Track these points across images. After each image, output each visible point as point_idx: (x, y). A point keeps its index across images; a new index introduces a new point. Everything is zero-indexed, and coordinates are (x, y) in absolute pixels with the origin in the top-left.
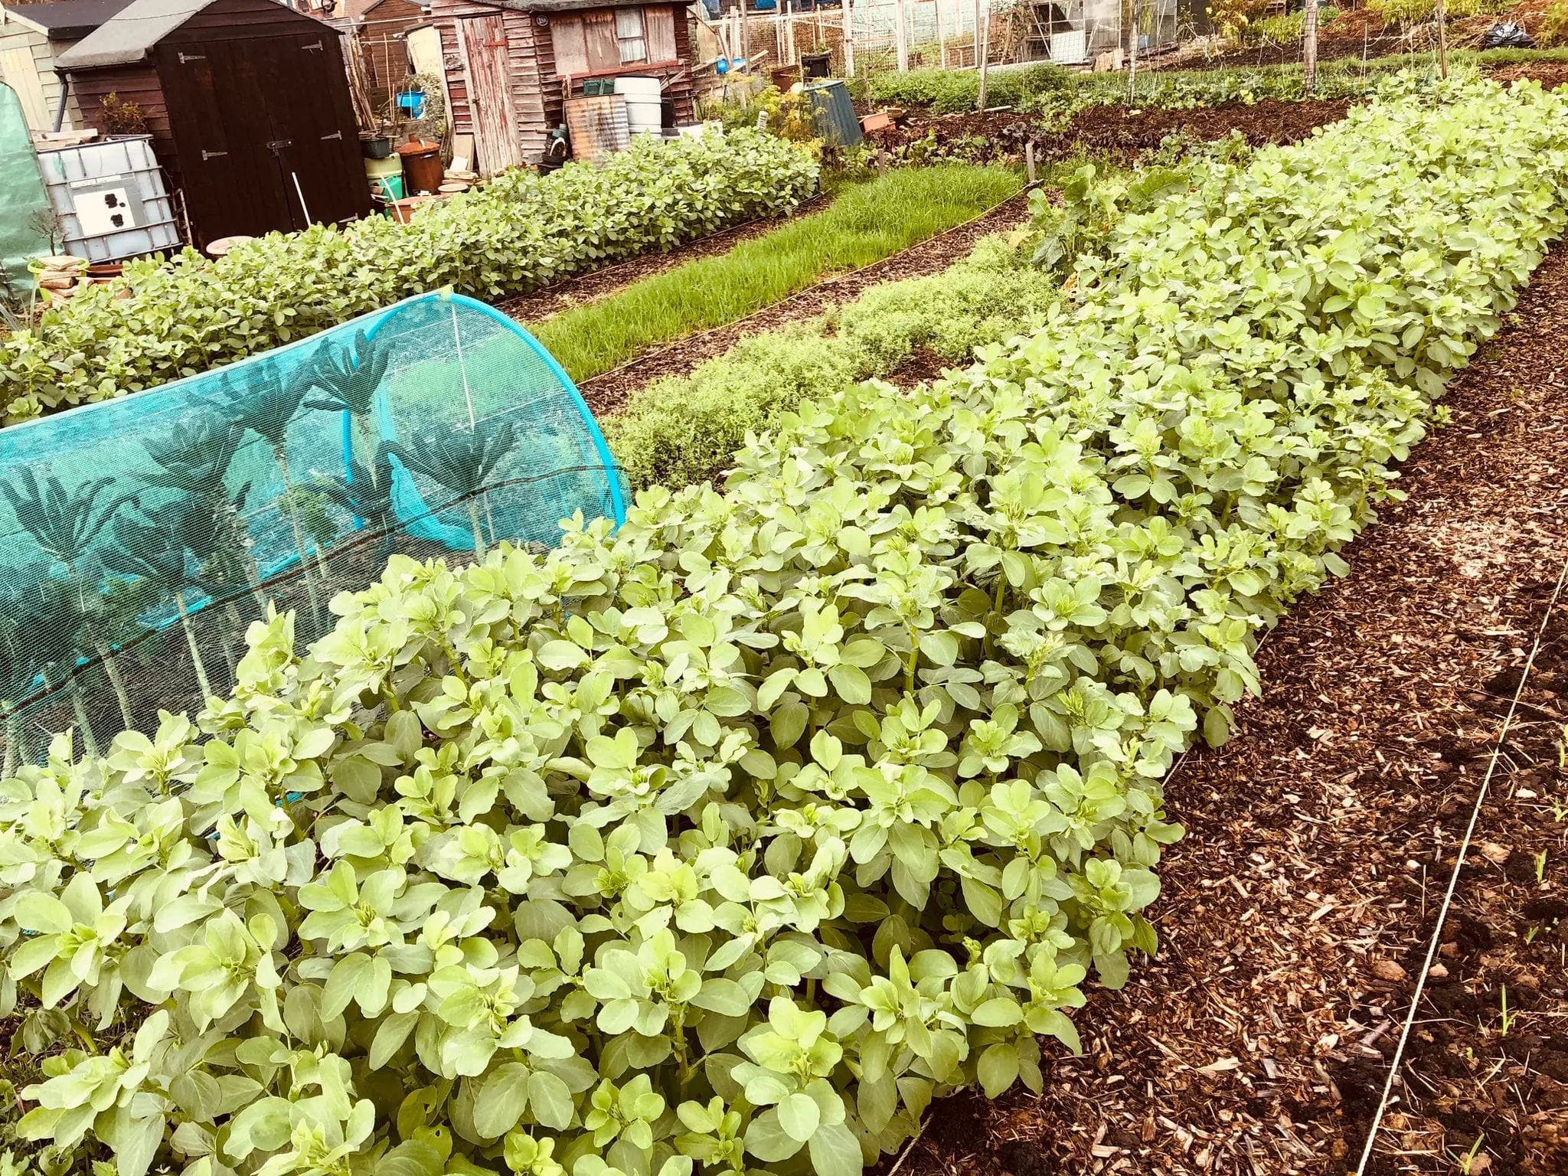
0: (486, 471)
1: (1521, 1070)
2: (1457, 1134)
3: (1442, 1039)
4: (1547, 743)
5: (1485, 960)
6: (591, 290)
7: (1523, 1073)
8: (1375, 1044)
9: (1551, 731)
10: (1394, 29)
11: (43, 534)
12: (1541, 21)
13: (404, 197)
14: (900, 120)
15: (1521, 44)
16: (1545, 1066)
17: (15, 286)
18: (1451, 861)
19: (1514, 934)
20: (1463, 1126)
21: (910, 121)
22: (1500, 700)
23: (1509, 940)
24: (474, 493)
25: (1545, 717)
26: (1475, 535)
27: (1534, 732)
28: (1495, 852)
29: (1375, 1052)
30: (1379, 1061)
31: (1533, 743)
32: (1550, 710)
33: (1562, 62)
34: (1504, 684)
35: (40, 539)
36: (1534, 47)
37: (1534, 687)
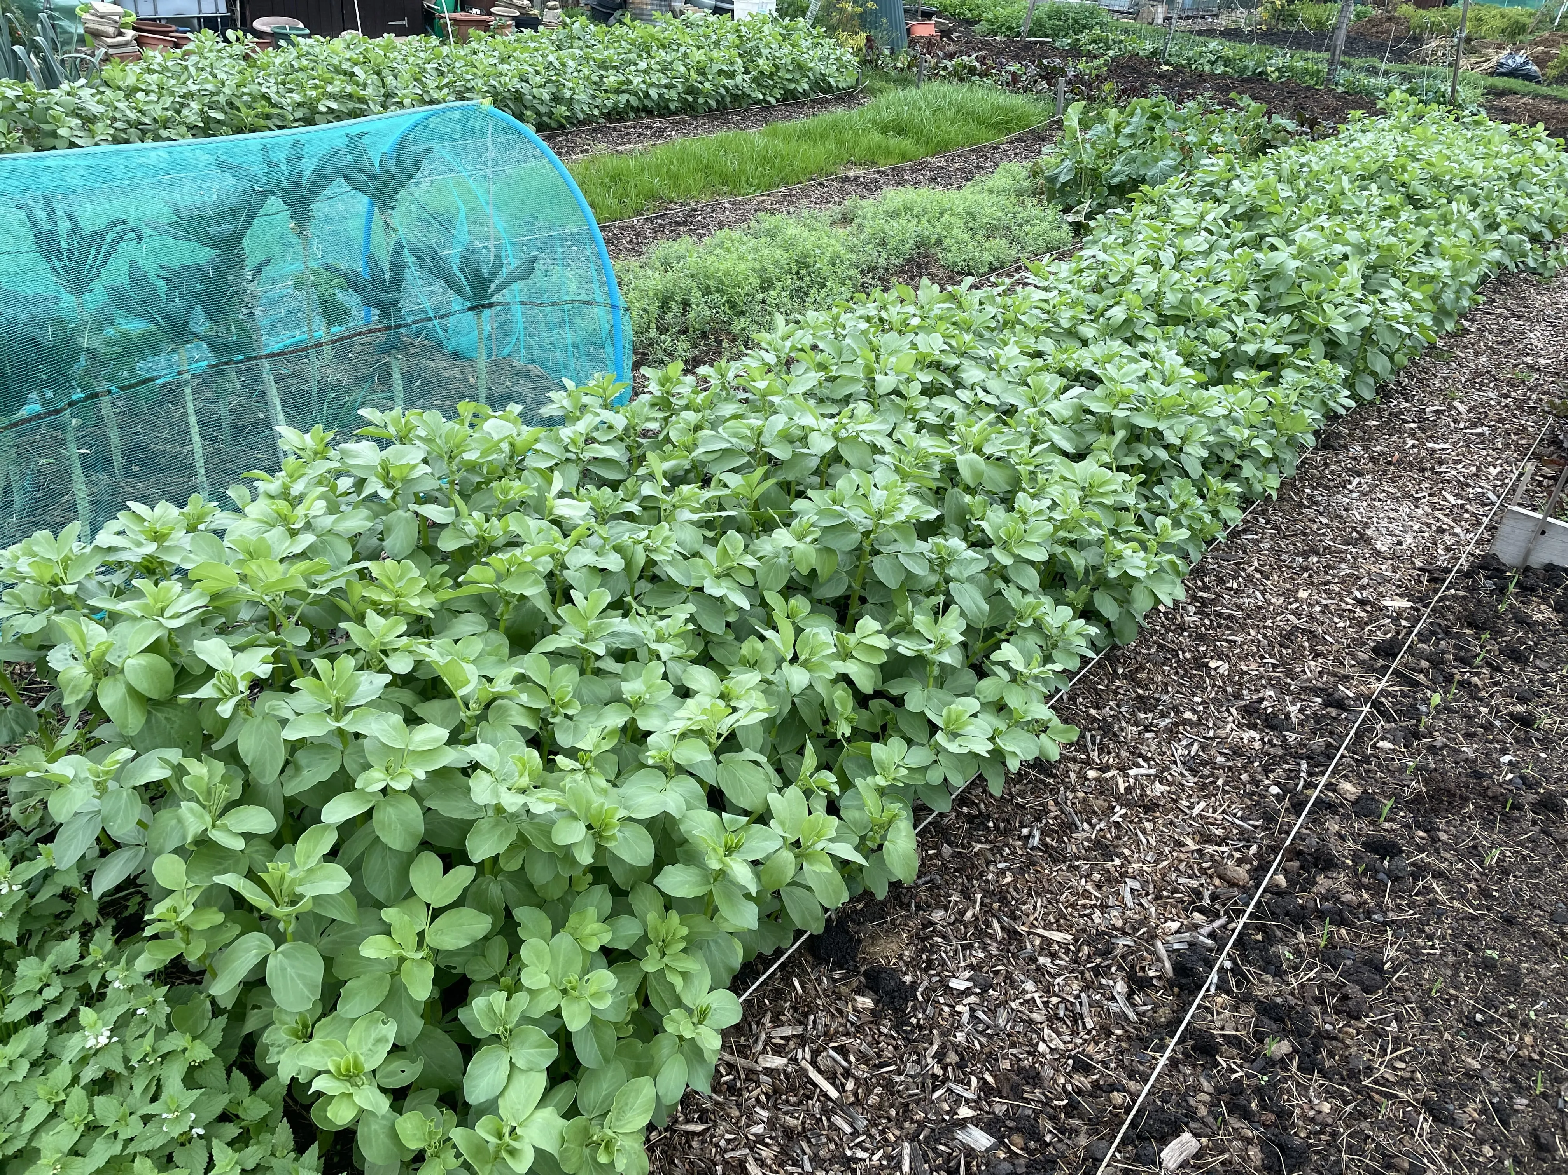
0: (499, 289)
1: (1333, 977)
2: (1266, 1020)
3: (1269, 939)
4: (1414, 707)
5: (1320, 879)
6: (625, 138)
7: (1333, 979)
8: (1212, 935)
9: (1419, 696)
10: (1417, 40)
11: (57, 264)
12: (1552, 58)
13: (455, 11)
14: (945, 33)
15: (1529, 77)
16: (1354, 977)
17: (61, 27)
18: (1308, 792)
19: (1349, 862)
20: (1274, 1015)
21: (954, 36)
22: (1381, 662)
23: (1345, 867)
24: (483, 306)
25: (1417, 684)
26: (1392, 514)
27: (1404, 695)
28: (1349, 789)
29: (1209, 942)
30: (1212, 950)
31: (1401, 703)
32: (1421, 678)
33: (1561, 101)
34: (1387, 650)
35: (53, 268)
36: (1539, 82)
37: (1413, 655)
